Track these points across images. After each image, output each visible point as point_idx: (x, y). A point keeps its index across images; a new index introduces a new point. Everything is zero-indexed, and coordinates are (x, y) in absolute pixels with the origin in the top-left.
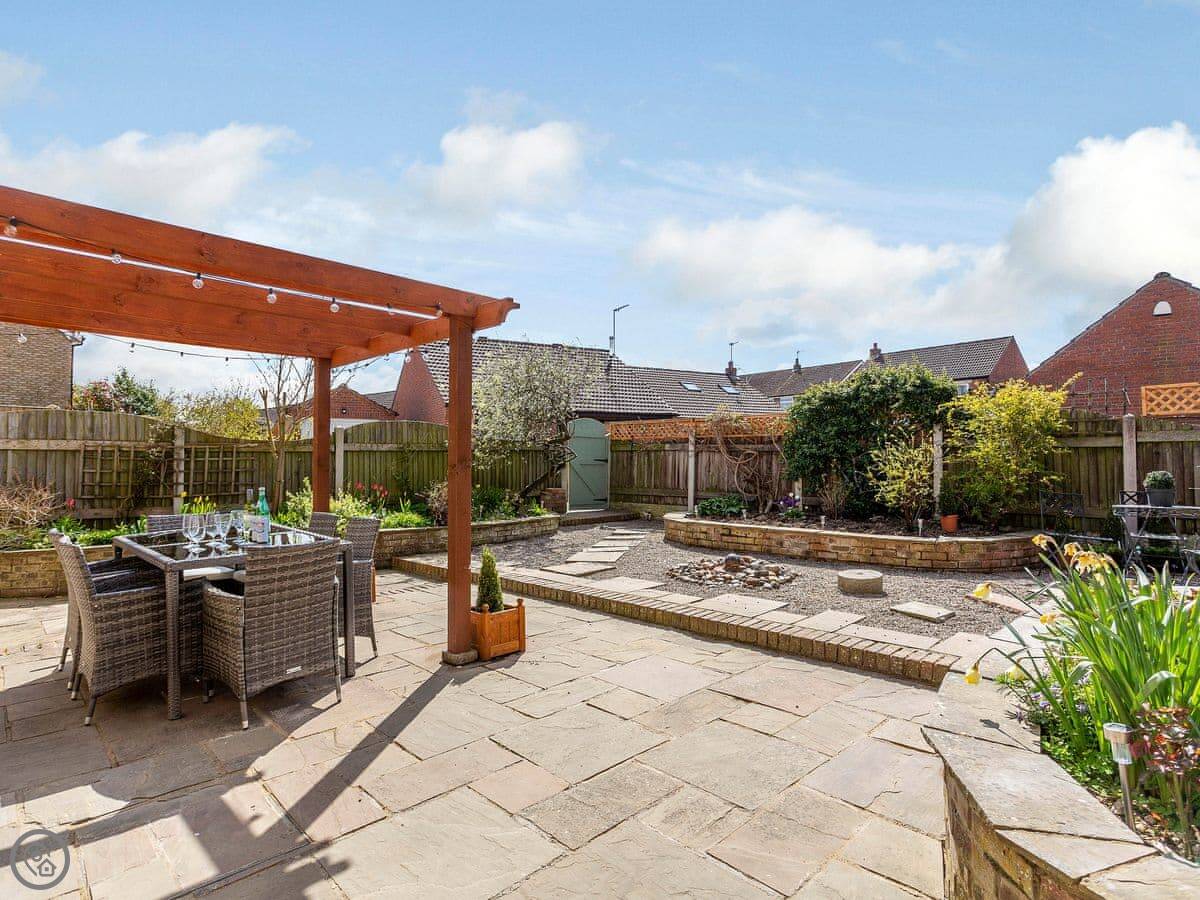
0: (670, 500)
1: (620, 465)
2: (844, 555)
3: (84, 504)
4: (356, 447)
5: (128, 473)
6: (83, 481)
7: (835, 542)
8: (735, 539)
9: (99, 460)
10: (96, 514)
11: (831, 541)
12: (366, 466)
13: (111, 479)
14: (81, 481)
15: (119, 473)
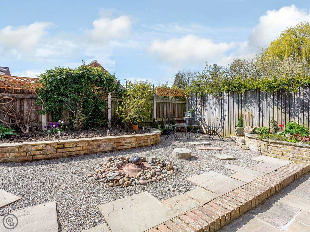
2: (130, 145)
7: (126, 140)
8: (68, 150)
11: (124, 140)
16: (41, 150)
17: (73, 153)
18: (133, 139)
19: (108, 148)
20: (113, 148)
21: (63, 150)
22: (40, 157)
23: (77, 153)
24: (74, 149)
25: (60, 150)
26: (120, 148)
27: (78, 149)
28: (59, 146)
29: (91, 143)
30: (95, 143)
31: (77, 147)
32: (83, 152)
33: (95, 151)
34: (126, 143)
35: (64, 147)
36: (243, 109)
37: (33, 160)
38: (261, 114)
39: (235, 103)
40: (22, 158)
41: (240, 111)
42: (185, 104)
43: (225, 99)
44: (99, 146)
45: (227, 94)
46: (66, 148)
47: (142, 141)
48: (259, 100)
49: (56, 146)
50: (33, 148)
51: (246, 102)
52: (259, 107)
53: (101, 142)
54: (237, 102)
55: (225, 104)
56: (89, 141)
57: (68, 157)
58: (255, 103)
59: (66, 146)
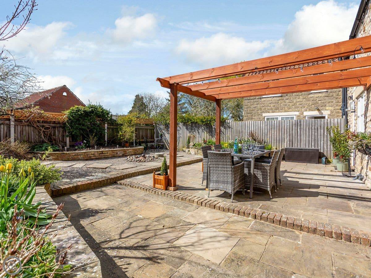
16: (94, 154)
17: (106, 156)
18: (132, 150)
19: (121, 154)
20: (123, 154)
21: (102, 155)
22: (93, 158)
23: (108, 156)
24: (106, 154)
25: (101, 155)
26: (126, 154)
27: (108, 154)
28: (101, 153)
29: (114, 152)
30: (116, 152)
31: (107, 153)
32: (110, 156)
33: (115, 155)
34: (129, 152)
35: (102, 153)
36: (190, 133)
37: (90, 159)
38: (199, 136)
39: (186, 130)
40: (86, 158)
41: (189, 135)
42: (154, 129)
43: (180, 127)
44: (117, 153)
45: (182, 124)
46: (103, 154)
47: (136, 151)
48: (198, 128)
49: (99, 153)
50: (90, 153)
51: (192, 129)
52: (198, 132)
53: (118, 151)
54: (187, 129)
55: (180, 130)
56: (113, 150)
57: (104, 158)
58: (196, 130)
59: (103, 153)
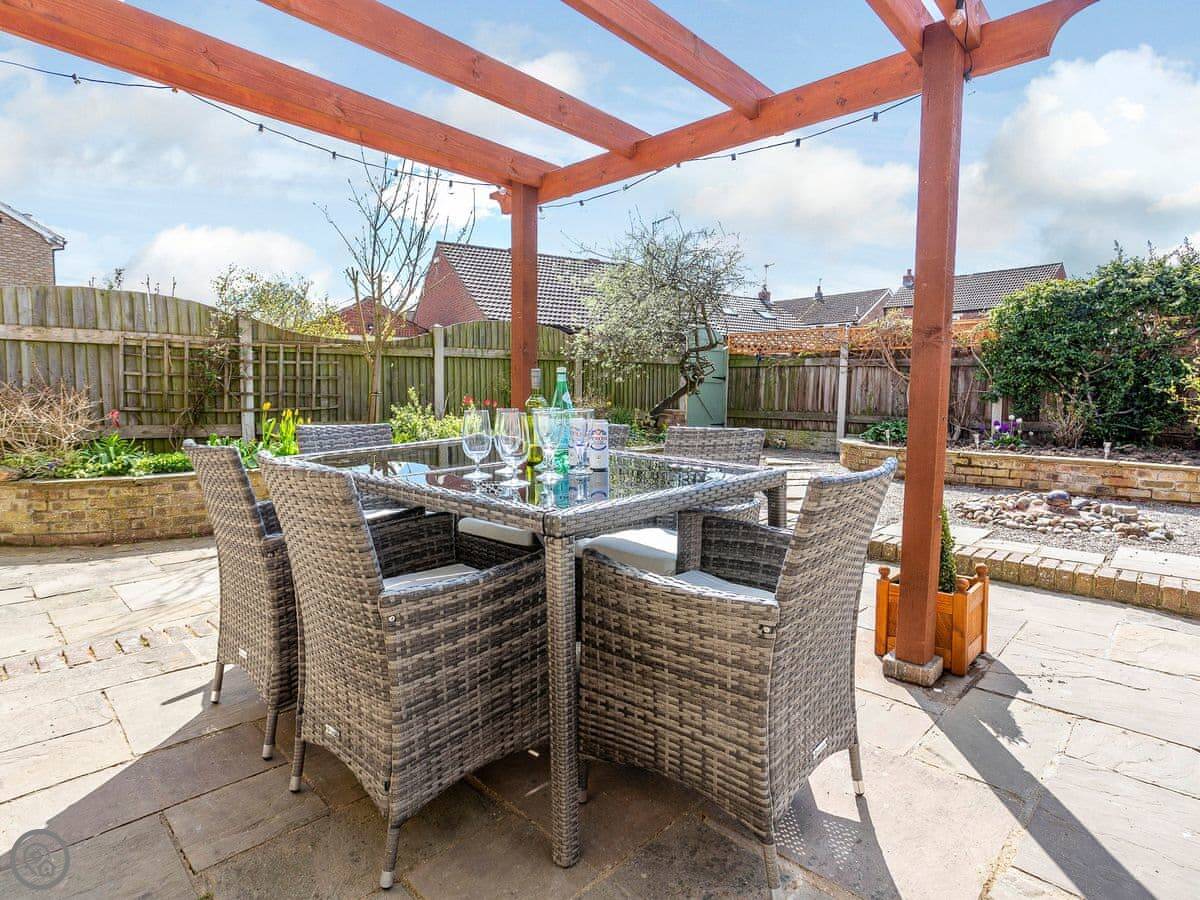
0: (810, 426)
1: (742, 385)
3: (128, 420)
4: (457, 352)
5: (183, 377)
6: (125, 388)
7: (1148, 475)
8: (978, 471)
9: (144, 360)
10: (144, 432)
11: (1141, 474)
12: (470, 377)
13: (162, 385)
14: (122, 387)
15: (171, 378)
17: (988, 481)
19: (1082, 487)
20: (1097, 490)
21: (968, 471)
23: (997, 481)
24: (992, 472)
25: (961, 470)
27: (999, 473)
28: (961, 461)
30: (1044, 468)
31: (997, 468)
32: (1010, 483)
33: (1042, 485)
34: (1147, 483)
35: (970, 465)
44: (1056, 477)
46: (973, 467)
49: (955, 461)
53: (1059, 468)
59: (974, 463)
